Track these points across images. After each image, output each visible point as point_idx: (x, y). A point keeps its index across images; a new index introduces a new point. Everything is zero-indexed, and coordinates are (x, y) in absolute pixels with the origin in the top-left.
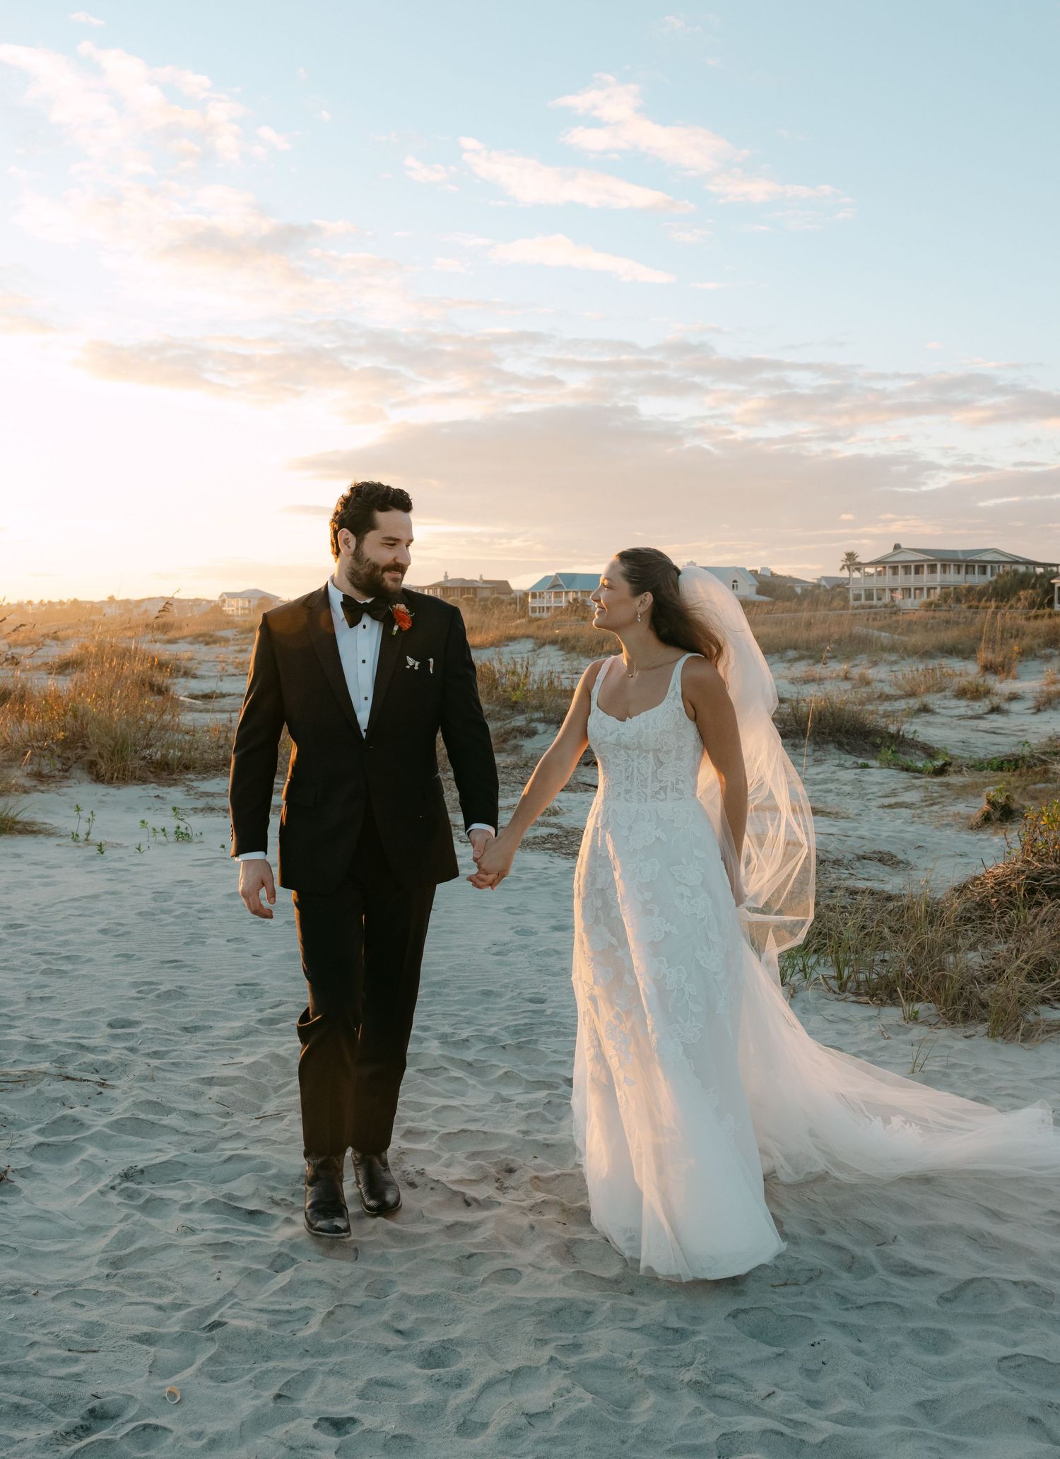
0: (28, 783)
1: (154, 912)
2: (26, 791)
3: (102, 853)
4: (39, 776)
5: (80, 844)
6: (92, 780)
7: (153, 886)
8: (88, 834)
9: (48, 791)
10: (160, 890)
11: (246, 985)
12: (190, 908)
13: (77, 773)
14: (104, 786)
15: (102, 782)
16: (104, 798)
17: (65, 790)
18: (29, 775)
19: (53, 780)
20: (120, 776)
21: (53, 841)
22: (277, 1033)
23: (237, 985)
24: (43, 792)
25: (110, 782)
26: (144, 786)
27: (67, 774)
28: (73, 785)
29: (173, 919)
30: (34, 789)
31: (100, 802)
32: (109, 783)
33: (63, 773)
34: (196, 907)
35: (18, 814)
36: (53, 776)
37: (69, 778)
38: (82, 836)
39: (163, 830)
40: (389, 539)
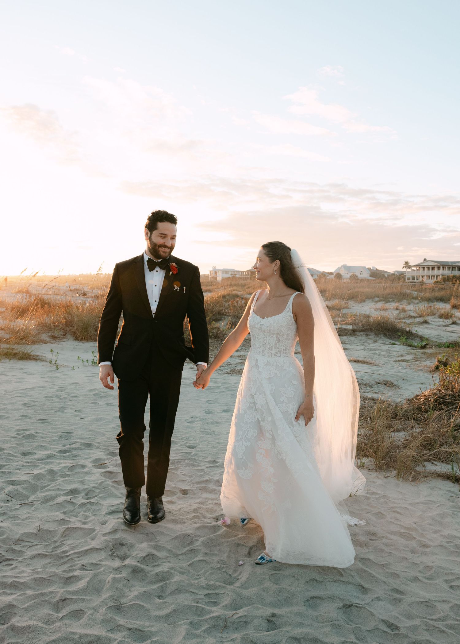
0: (48, 339)
1: (53, 396)
2: (46, 343)
3: (58, 369)
4: (54, 338)
5: (52, 365)
6: (74, 339)
7: (61, 385)
8: (56, 361)
9: (54, 343)
10: (62, 387)
11: (67, 433)
12: (69, 395)
13: (69, 336)
14: (78, 342)
15: (78, 340)
16: (76, 347)
17: (62, 343)
18: (49, 336)
19: (59, 339)
20: (86, 338)
21: (40, 363)
22: (63, 458)
23: (63, 433)
24: (52, 343)
25: (81, 340)
27: (65, 337)
28: (66, 341)
29: (58, 400)
30: (50, 342)
31: (74, 348)
32: (81, 341)
33: (63, 336)
34: (73, 395)
35: (31, 352)
36: (59, 337)
37: (65, 338)
38: (54, 362)
39: (87, 361)
40: (162, 234)
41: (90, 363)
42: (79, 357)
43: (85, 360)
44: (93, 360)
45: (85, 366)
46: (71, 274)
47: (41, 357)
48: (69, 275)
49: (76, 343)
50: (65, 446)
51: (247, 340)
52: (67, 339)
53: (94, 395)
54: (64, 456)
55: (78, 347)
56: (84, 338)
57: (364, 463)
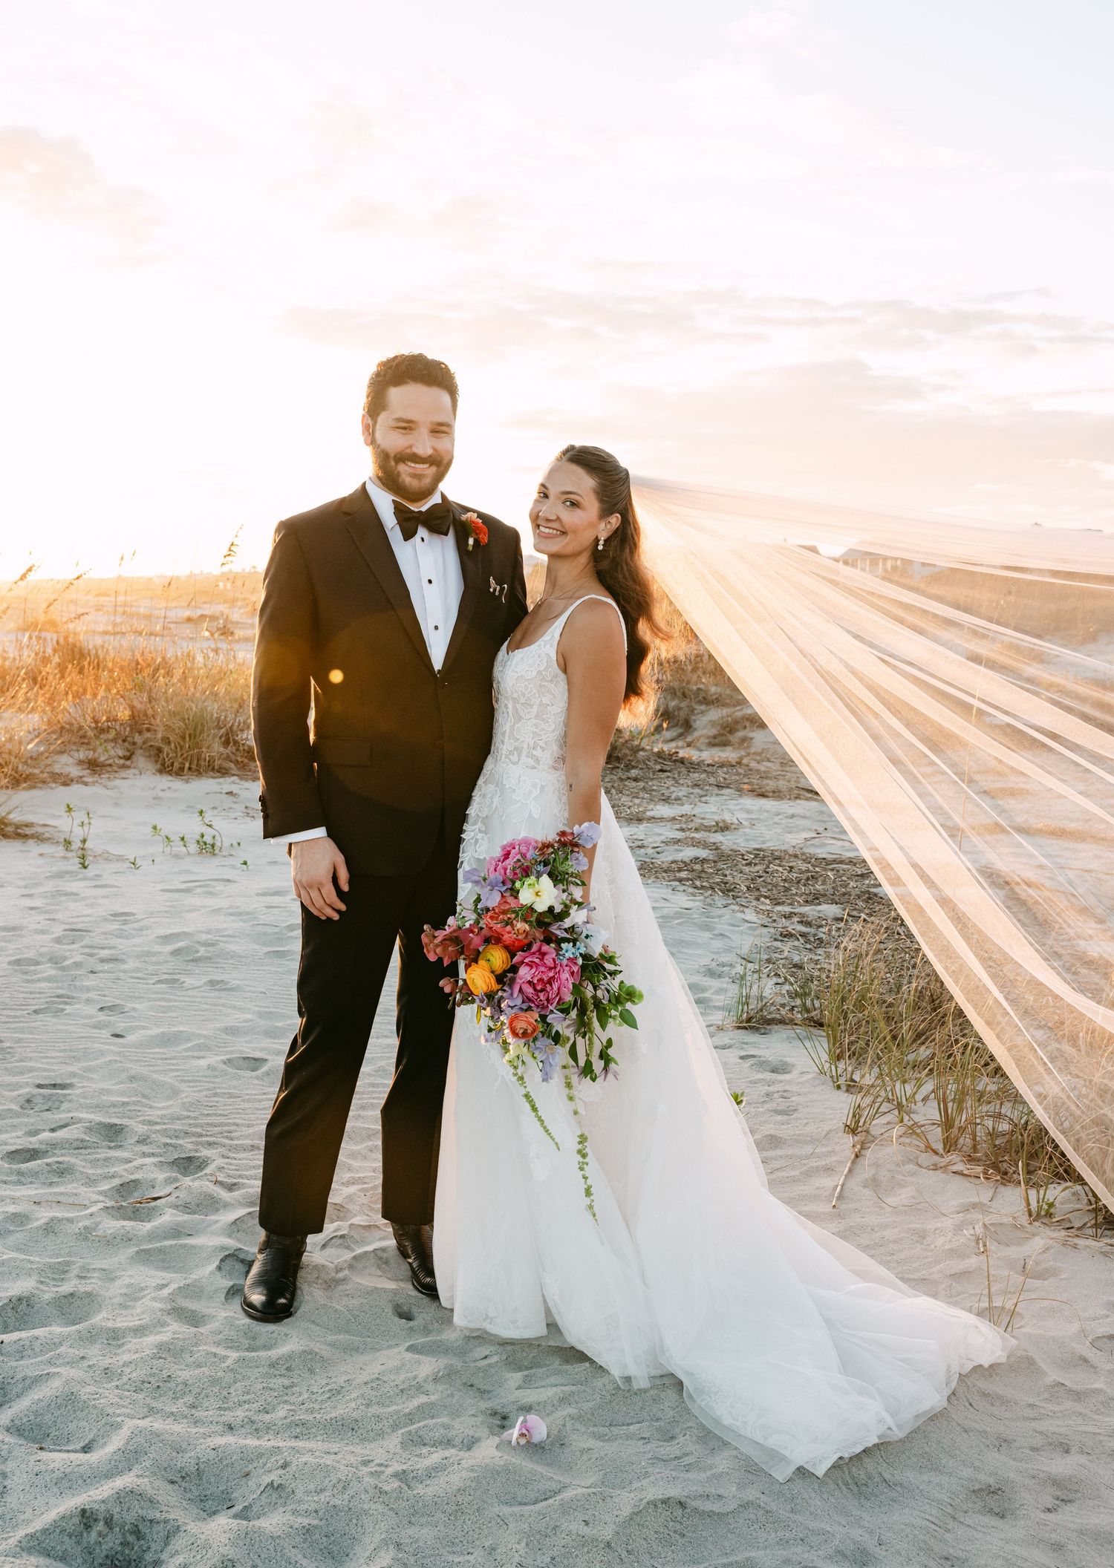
0: (75, 771)
1: (40, 959)
2: (67, 781)
3: (85, 868)
4: (94, 766)
5: (70, 855)
6: (156, 771)
7: (74, 920)
8: (84, 841)
9: (94, 783)
10: (79, 926)
11: (54, 1086)
12: (91, 955)
13: (141, 760)
14: (170, 778)
15: (170, 773)
16: (161, 794)
17: (118, 782)
18: (80, 762)
19: (109, 769)
20: (194, 767)
21: (33, 848)
22: (14, 1178)
23: (40, 1086)
24: (86, 784)
25: (179, 773)
26: (221, 780)
27: (128, 763)
28: (131, 776)
29: (53, 972)
30: (80, 780)
31: (154, 798)
32: (177, 774)
33: (122, 762)
34: (104, 953)
35: (9, 813)
36: (110, 765)
37: (129, 767)
38: (76, 844)
39: (183, 839)
40: (399, 420)
41: (193, 848)
42: (155, 828)
43: (175, 838)
44: (202, 836)
45: (177, 856)
46: (197, 571)
47: (40, 830)
48: (191, 576)
49: (165, 781)
50: (34, 1133)
51: (708, 765)
52: (136, 771)
53: (175, 953)
54: (20, 1173)
55: (168, 794)
56: (187, 765)
57: (1051, 1205)
